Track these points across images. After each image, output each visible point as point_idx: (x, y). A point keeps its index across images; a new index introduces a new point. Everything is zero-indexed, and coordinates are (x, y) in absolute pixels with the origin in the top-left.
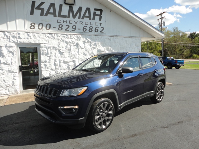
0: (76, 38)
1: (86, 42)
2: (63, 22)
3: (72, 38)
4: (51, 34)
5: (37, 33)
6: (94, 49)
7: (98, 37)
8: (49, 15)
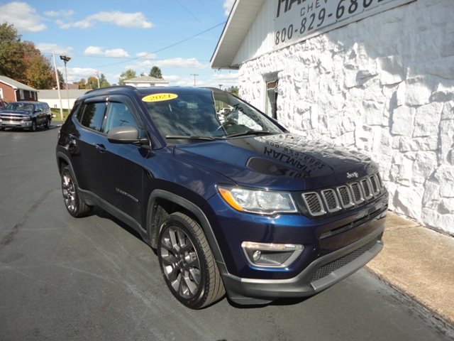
0: (319, 46)
1: (336, 50)
2: (308, 8)
3: (313, 46)
4: (289, 46)
5: (277, 51)
6: (351, 71)
7: (364, 26)
8: (293, 4)
